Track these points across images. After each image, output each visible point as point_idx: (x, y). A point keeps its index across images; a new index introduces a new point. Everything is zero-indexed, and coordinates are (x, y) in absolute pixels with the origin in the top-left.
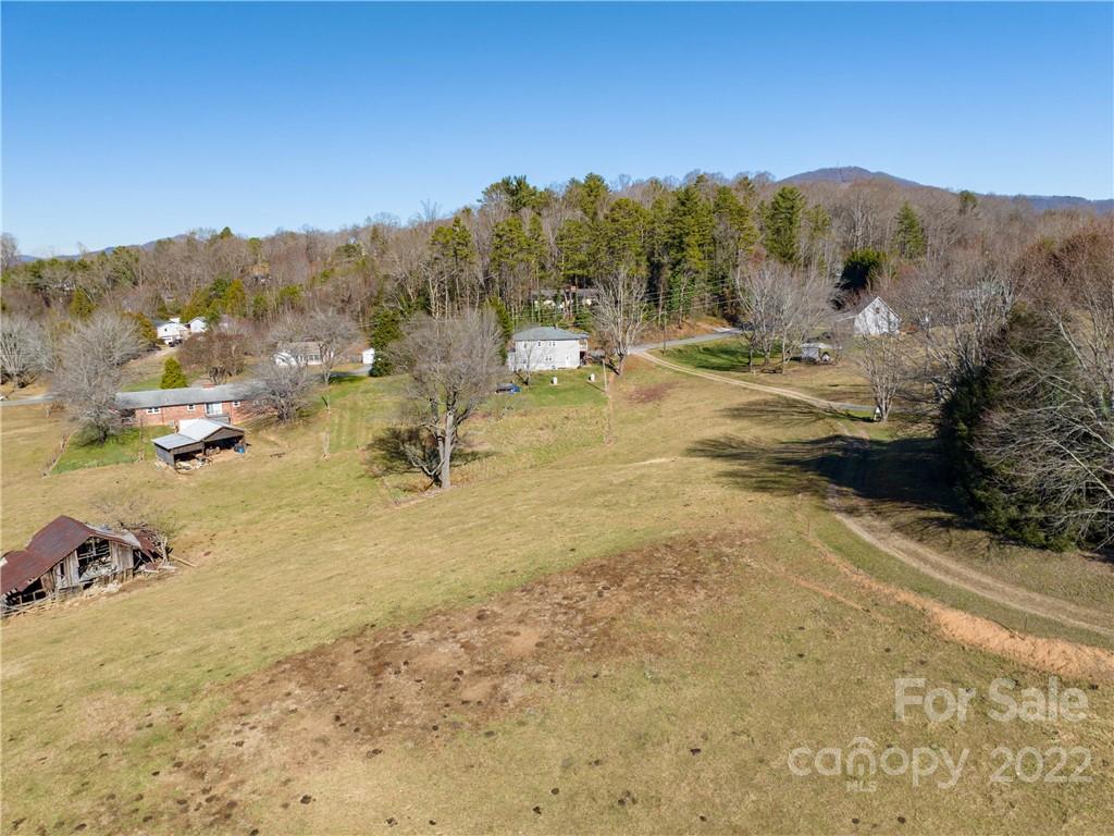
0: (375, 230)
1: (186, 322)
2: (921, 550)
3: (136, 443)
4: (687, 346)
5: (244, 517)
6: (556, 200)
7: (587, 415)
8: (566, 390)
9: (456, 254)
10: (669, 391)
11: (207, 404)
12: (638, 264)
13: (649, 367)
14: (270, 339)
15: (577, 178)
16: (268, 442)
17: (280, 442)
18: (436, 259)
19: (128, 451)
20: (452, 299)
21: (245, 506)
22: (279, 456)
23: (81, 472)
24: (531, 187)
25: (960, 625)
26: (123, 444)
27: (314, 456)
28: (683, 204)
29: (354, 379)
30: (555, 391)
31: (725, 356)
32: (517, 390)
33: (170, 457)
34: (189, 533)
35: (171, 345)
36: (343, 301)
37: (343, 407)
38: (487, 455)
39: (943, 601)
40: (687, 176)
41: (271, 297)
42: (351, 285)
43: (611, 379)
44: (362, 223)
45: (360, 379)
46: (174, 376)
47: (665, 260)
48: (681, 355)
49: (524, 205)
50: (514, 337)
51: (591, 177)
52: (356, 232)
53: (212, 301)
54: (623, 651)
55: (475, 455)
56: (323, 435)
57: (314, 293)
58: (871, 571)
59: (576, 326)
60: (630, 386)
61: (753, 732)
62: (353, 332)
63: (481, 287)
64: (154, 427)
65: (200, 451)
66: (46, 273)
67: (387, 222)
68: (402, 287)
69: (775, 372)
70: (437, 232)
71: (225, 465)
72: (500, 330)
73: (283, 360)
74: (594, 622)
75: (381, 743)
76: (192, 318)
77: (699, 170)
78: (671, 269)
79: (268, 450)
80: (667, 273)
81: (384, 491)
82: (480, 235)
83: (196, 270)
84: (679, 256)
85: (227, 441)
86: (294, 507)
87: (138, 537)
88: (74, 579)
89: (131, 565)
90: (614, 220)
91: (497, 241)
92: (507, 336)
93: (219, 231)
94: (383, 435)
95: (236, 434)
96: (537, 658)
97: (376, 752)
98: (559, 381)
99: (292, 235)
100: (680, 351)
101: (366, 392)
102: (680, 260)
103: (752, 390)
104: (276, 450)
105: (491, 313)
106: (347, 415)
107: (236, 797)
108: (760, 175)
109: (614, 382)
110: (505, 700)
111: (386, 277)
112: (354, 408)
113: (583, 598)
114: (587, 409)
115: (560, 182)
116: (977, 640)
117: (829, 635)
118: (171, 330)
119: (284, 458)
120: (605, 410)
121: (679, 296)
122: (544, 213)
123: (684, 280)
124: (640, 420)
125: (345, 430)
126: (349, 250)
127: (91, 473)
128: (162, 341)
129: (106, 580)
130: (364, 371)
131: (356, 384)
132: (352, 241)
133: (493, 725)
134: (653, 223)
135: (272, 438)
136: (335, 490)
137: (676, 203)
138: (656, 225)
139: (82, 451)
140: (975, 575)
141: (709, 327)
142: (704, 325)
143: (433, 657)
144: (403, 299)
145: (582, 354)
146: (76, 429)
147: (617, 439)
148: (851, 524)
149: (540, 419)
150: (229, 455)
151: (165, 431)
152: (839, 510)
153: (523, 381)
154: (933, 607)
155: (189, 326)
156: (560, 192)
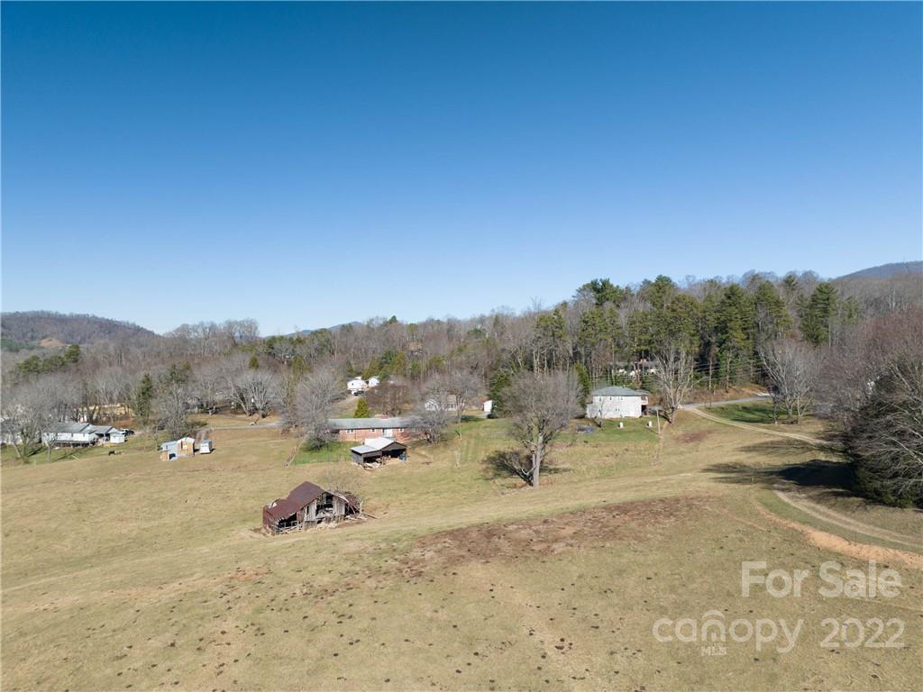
0: (497, 318)
1: (366, 379)
2: (818, 507)
3: (339, 451)
4: (728, 405)
5: (406, 496)
6: (632, 295)
7: (642, 449)
8: (629, 432)
9: (553, 335)
10: (709, 435)
11: (384, 429)
12: (692, 343)
13: (695, 418)
14: (424, 389)
15: (649, 279)
16: (421, 455)
17: (428, 455)
18: (539, 338)
19: (335, 456)
20: (549, 367)
21: (407, 491)
22: (428, 463)
23: (308, 465)
24: (615, 286)
25: (821, 538)
26: (331, 451)
27: (450, 465)
28: (729, 298)
29: (477, 420)
30: (621, 432)
31: (758, 413)
32: (592, 430)
33: (361, 459)
34: (374, 502)
35: (356, 394)
36: (472, 367)
37: (470, 436)
38: (565, 470)
39: (815, 527)
40: (745, 275)
41: (423, 364)
42: (479, 356)
43: (664, 426)
44: (487, 313)
45: (483, 420)
46: (362, 411)
47: (713, 339)
48: (723, 412)
49: (608, 300)
50: (593, 393)
51: (660, 279)
52: (482, 320)
53: (384, 365)
54: (620, 539)
55: (556, 471)
56: (456, 453)
57: (452, 362)
58: (779, 513)
59: (643, 388)
60: (679, 431)
61: (683, 575)
62: (479, 386)
63: (570, 358)
64: (350, 442)
65: (379, 457)
66: (277, 346)
67: (505, 313)
68: (514, 357)
69: (792, 423)
70: (541, 319)
71: (393, 468)
72: (581, 387)
73: (431, 405)
74: (607, 527)
75: (490, 560)
76: (370, 377)
77: (754, 271)
78: (719, 347)
79: (421, 460)
80: (715, 350)
81: (494, 487)
82: (572, 322)
83: (373, 345)
84: (724, 337)
85: (395, 452)
86: (437, 493)
87: (347, 498)
88: (313, 516)
89: (343, 513)
90: (674, 310)
91: (583, 325)
92: (586, 391)
93: (389, 318)
94: (492, 455)
95: (402, 447)
96: (572, 538)
97: (487, 562)
98: (624, 426)
99: (439, 322)
100: (722, 408)
101: (486, 427)
102: (725, 340)
103: (770, 435)
104: (426, 460)
105: (576, 375)
106: (472, 441)
107: (423, 570)
108: (806, 274)
109: (667, 428)
110: (553, 551)
111: (503, 350)
112: (477, 437)
113: (604, 518)
114: (643, 445)
115: (635, 283)
116: (829, 546)
117: (741, 540)
118: (356, 384)
119: (431, 465)
120: (657, 446)
121: (725, 367)
122: (622, 305)
123: (730, 355)
124: (681, 453)
125: (470, 451)
126: (477, 333)
127: (314, 466)
128: (350, 392)
129: (329, 520)
130: (484, 415)
131: (479, 423)
132: (479, 327)
133: (545, 559)
134: (705, 312)
135: (423, 453)
136: (463, 486)
137: (724, 297)
138: (707, 313)
139: (307, 454)
140: (844, 518)
141: (751, 392)
142: (747, 390)
143: (518, 534)
144: (514, 365)
145: (644, 408)
146: (304, 440)
147: (661, 463)
148: (781, 495)
149: (607, 450)
150: (396, 461)
151: (356, 444)
152: (778, 489)
153: (598, 424)
154: (809, 530)
155: (367, 382)
156: (635, 289)
